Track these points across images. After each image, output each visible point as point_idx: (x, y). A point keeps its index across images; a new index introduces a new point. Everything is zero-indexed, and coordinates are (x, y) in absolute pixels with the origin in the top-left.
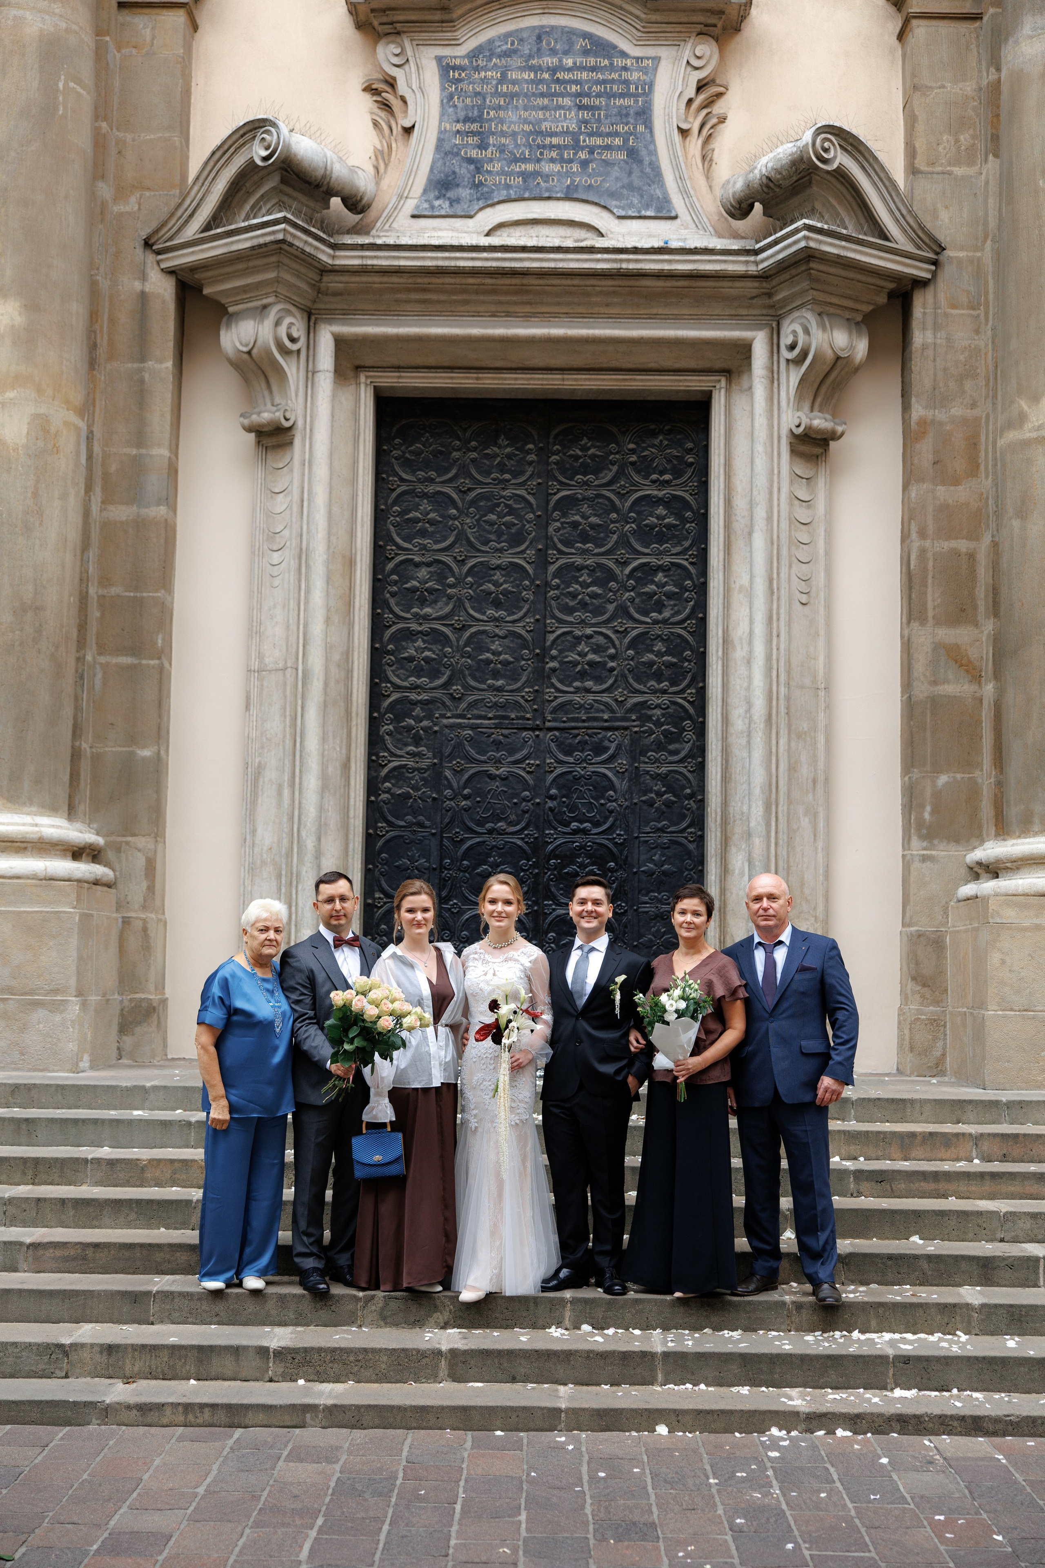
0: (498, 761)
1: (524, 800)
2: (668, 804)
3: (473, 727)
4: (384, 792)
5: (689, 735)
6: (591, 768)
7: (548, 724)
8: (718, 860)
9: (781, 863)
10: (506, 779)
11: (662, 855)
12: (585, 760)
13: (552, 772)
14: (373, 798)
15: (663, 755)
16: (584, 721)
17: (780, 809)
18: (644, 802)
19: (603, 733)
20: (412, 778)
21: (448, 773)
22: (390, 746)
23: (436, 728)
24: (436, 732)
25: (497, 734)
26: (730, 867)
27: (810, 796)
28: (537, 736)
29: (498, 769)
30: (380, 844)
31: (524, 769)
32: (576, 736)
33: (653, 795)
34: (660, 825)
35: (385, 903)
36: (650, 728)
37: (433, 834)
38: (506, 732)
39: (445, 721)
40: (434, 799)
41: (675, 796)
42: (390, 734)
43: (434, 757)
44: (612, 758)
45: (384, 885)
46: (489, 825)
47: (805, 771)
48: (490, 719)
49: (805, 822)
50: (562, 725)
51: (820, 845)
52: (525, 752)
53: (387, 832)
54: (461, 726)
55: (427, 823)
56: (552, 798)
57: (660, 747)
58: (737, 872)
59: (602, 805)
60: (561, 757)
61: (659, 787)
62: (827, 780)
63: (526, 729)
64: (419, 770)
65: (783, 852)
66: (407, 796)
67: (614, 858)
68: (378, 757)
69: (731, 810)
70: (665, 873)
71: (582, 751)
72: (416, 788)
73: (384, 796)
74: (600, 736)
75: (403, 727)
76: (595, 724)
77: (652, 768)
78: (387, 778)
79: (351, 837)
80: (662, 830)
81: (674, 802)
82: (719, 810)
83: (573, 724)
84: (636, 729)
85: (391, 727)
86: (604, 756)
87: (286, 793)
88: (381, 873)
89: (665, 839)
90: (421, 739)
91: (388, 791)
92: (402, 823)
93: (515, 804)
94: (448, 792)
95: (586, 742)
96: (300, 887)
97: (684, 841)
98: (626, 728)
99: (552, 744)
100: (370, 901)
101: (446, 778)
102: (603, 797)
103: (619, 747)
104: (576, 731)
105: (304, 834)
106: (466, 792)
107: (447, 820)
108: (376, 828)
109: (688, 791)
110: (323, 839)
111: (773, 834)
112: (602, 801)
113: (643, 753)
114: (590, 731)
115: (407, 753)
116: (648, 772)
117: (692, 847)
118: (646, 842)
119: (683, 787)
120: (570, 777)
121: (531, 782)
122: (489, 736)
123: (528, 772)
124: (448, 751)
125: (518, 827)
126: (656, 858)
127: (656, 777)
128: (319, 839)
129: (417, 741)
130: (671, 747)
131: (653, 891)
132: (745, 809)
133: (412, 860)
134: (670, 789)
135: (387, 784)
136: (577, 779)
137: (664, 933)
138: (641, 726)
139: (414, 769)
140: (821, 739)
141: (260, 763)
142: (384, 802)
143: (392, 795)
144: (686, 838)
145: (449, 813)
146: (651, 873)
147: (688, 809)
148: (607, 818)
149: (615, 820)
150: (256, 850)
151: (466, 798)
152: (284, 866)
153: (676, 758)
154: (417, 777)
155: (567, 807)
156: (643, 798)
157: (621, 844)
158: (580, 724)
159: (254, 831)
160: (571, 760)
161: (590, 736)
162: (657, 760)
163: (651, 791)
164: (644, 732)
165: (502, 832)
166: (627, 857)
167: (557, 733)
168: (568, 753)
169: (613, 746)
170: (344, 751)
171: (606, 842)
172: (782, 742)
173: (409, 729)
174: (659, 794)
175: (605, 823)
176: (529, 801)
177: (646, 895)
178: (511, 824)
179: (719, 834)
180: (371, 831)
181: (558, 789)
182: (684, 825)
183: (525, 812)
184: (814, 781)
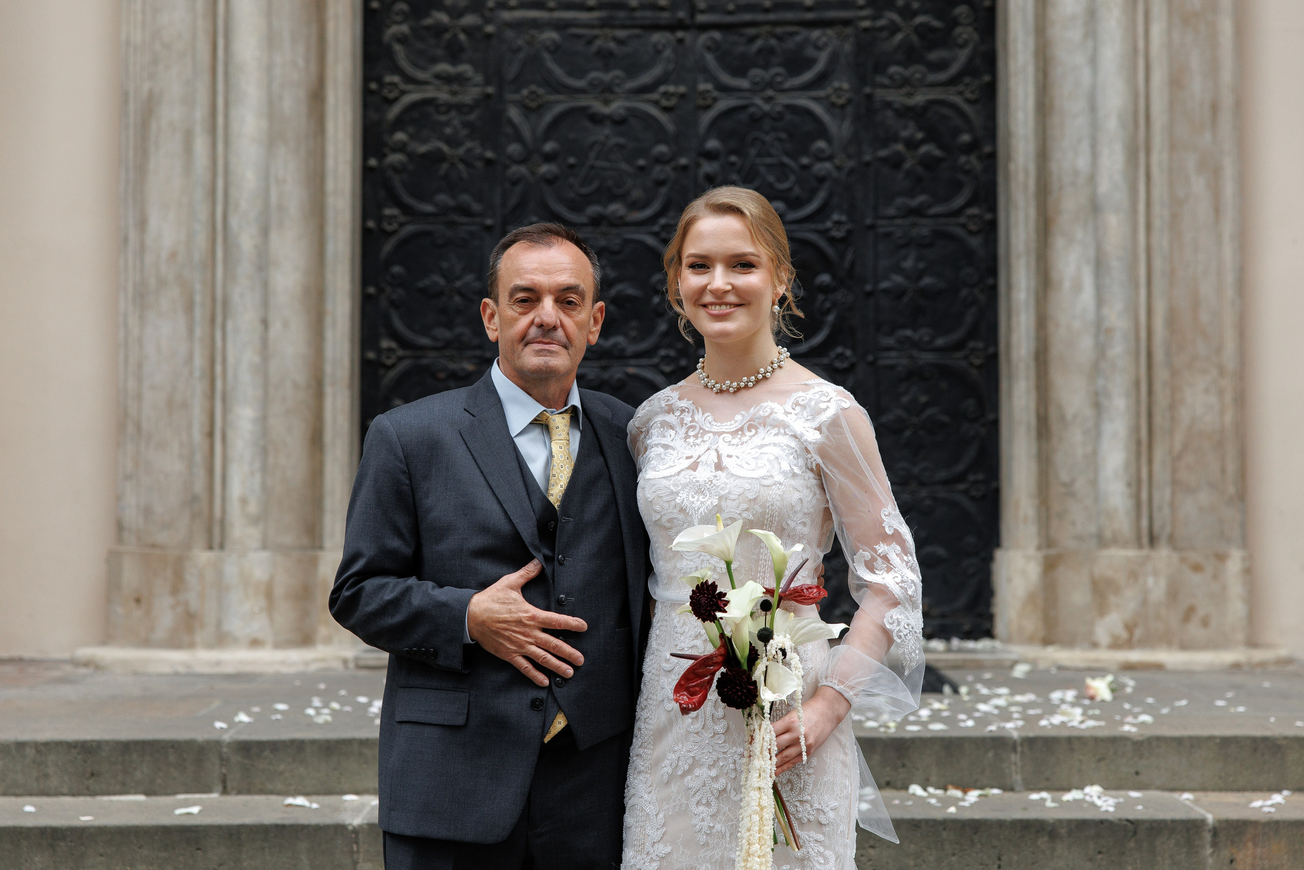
0: (607, 91)
1: (659, 160)
2: (929, 163)
3: (561, 26)
4: (395, 150)
5: (965, 33)
6: (784, 99)
7: (701, 18)
8: (1033, 263)
9: (1158, 263)
10: (619, 122)
11: (919, 259)
12: (770, 84)
13: (708, 107)
14: (373, 162)
15: (916, 71)
16: (767, 11)
17: (1155, 158)
18: (884, 160)
19: (804, 33)
20: (447, 124)
21: (514, 113)
22: (404, 64)
23: (490, 29)
24: (489, 36)
25: (605, 41)
26: (1055, 276)
27: (1208, 136)
28: (681, 41)
29: (607, 102)
30: (388, 247)
31: (656, 103)
32: (752, 39)
33: (900, 147)
34: (915, 202)
35: (400, 359)
36: (893, 22)
37: (489, 229)
38: (621, 34)
39: (507, 15)
40: (489, 162)
41: (941, 147)
42: (402, 40)
43: (487, 82)
44: (821, 80)
45: (398, 324)
46: (594, 209)
47: (1197, 86)
48: (591, 9)
49: (1199, 185)
50: (728, 19)
51: (1228, 228)
52: (657, 71)
53: (402, 225)
54: (536, 24)
55: (476, 207)
56: (710, 156)
57: (911, 56)
58: (1067, 284)
59: (805, 167)
60: (726, 79)
61: (910, 130)
62: (1240, 107)
63: (656, 27)
64: (459, 108)
65: (1161, 240)
66: (437, 157)
67: (827, 265)
68: (381, 84)
69: (1054, 167)
70: (924, 293)
71: (766, 67)
72: (453, 142)
73: (395, 158)
74: (798, 38)
75: (428, 28)
76: (789, 16)
77: (895, 97)
78: (399, 123)
79: (330, 230)
80: (918, 212)
81: (938, 160)
82: (1032, 168)
83: (747, 17)
84: (866, 24)
85: (405, 28)
86: (808, 76)
87: (201, 145)
88: (393, 304)
89: (924, 229)
90: (462, 49)
91: (401, 148)
92: (428, 208)
93: (642, 169)
94: (514, 148)
95: (771, 51)
96: (230, 325)
97: (960, 232)
98: (846, 23)
99: (710, 58)
100: (371, 355)
101: (510, 122)
102: (805, 152)
103: (834, 58)
104: (752, 31)
105: (234, 222)
106: (549, 147)
107: (513, 201)
108: (380, 218)
109: (966, 138)
110: (274, 236)
111: (1142, 207)
112: (805, 161)
113: (880, 67)
114: (779, 30)
115: (438, 76)
116: (888, 105)
117: (975, 242)
118: (888, 235)
119: (957, 132)
120: (743, 116)
121: (670, 127)
122: (590, 41)
123: (666, 110)
124: (512, 70)
125: (648, 212)
126: (908, 264)
127: (906, 112)
128: (265, 232)
129: (454, 53)
130: (934, 56)
131: (904, 327)
132: (1083, 162)
133: (448, 276)
134: (932, 136)
135: (400, 136)
136: (756, 120)
137: (926, 405)
138: (875, 18)
139: (450, 107)
140: (1226, 26)
141: (151, 93)
142: (395, 168)
143: (411, 155)
144: (964, 226)
145: (518, 189)
146: (898, 294)
147: (967, 172)
148: (813, 192)
149: (831, 195)
150: (149, 259)
151: (549, 158)
152: (198, 287)
153: (942, 76)
154: (456, 122)
155: (739, 172)
156: (883, 153)
157: (843, 240)
158: (761, 17)
159: (142, 224)
160: (744, 83)
161: (780, 38)
162: (906, 82)
163: (895, 139)
164: (882, 29)
165: (618, 223)
166: (853, 264)
167: (717, 35)
168: (739, 71)
169: (823, 58)
170: (313, 68)
171: (813, 237)
172: (1157, 30)
173: (439, 30)
174: (912, 144)
175: (809, 200)
176: (666, 162)
177: (891, 333)
178: (634, 206)
179: (1032, 212)
180: (371, 224)
181: (723, 138)
182: (959, 201)
183: (660, 183)
184: (1215, 108)
